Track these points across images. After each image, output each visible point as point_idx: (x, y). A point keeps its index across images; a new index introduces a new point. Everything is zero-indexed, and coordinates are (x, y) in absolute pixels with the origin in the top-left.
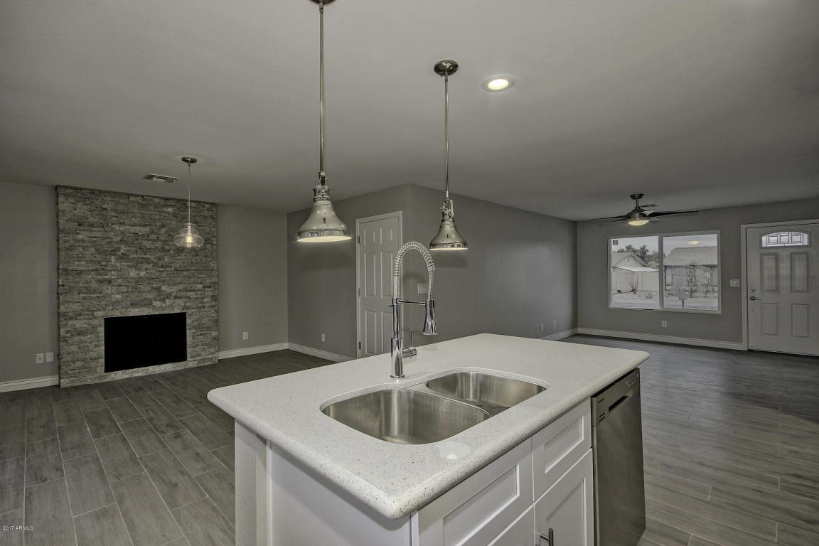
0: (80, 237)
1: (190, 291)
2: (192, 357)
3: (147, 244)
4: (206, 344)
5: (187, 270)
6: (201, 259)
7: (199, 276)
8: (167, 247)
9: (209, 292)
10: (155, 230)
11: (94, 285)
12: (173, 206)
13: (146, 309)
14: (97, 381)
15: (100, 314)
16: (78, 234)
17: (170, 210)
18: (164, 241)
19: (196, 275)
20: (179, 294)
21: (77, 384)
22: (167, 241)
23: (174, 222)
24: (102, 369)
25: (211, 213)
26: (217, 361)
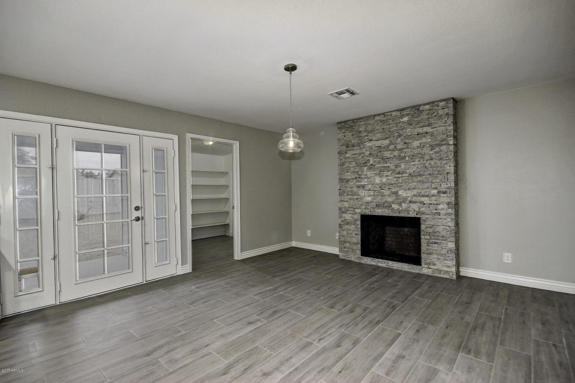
0: (348, 155)
1: (423, 196)
2: (425, 264)
3: (387, 154)
4: (442, 255)
5: (420, 175)
6: (435, 163)
7: (433, 181)
8: (402, 155)
9: (444, 199)
10: (393, 141)
11: (355, 189)
12: (407, 115)
13: (386, 210)
14: (356, 261)
15: (358, 211)
16: (346, 153)
17: (405, 119)
18: (401, 150)
20: (414, 199)
21: (346, 258)
22: (403, 149)
23: (409, 130)
24: (359, 252)
25: (446, 111)
26: (454, 277)
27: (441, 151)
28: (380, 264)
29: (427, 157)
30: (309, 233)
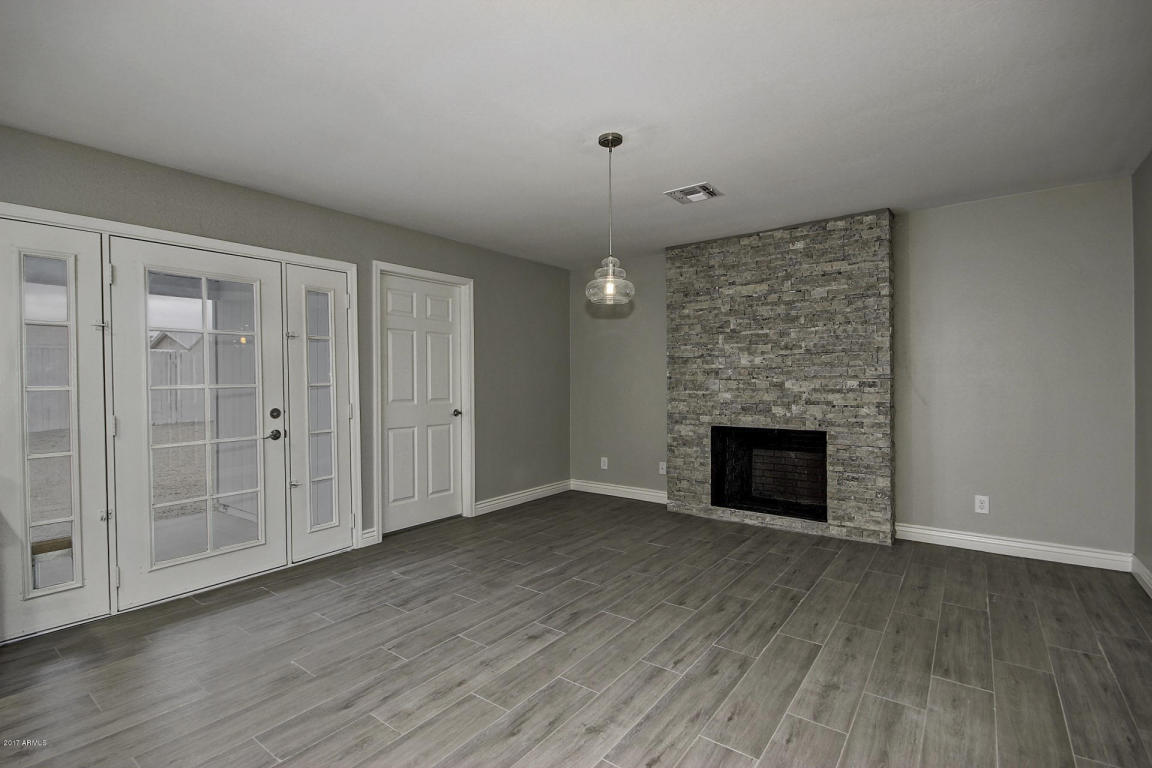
0: (686, 311)
1: (833, 391)
2: (835, 518)
3: (764, 311)
4: (865, 501)
5: (827, 352)
6: (855, 330)
7: (851, 363)
8: (793, 313)
9: (872, 396)
10: (776, 286)
11: (700, 378)
12: (804, 237)
13: (762, 418)
14: (702, 515)
15: (705, 419)
16: (684, 308)
17: (800, 245)
18: (789, 304)
19: (846, 360)
20: (815, 397)
21: (683, 511)
22: (794, 302)
23: (805, 266)
24: (707, 499)
25: (877, 232)
26: (889, 542)
27: (865, 307)
28: (748, 521)
29: (840, 318)
30: (604, 463)
